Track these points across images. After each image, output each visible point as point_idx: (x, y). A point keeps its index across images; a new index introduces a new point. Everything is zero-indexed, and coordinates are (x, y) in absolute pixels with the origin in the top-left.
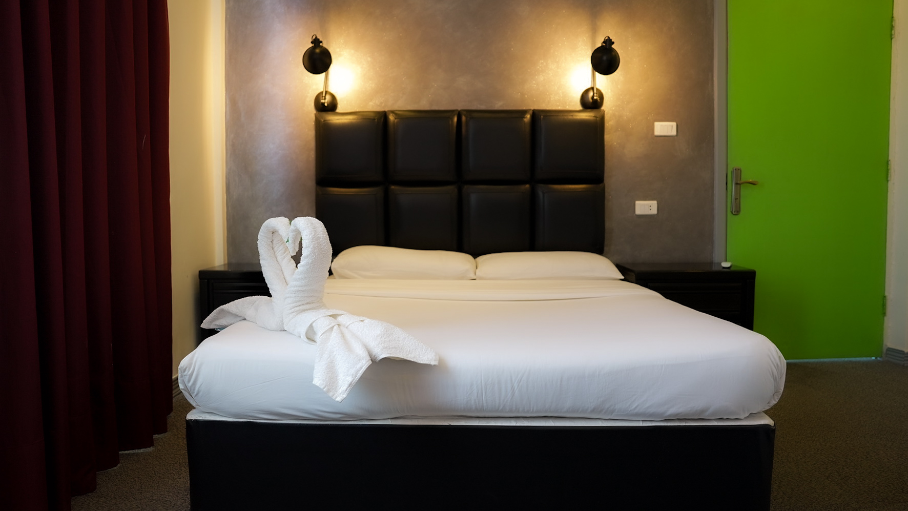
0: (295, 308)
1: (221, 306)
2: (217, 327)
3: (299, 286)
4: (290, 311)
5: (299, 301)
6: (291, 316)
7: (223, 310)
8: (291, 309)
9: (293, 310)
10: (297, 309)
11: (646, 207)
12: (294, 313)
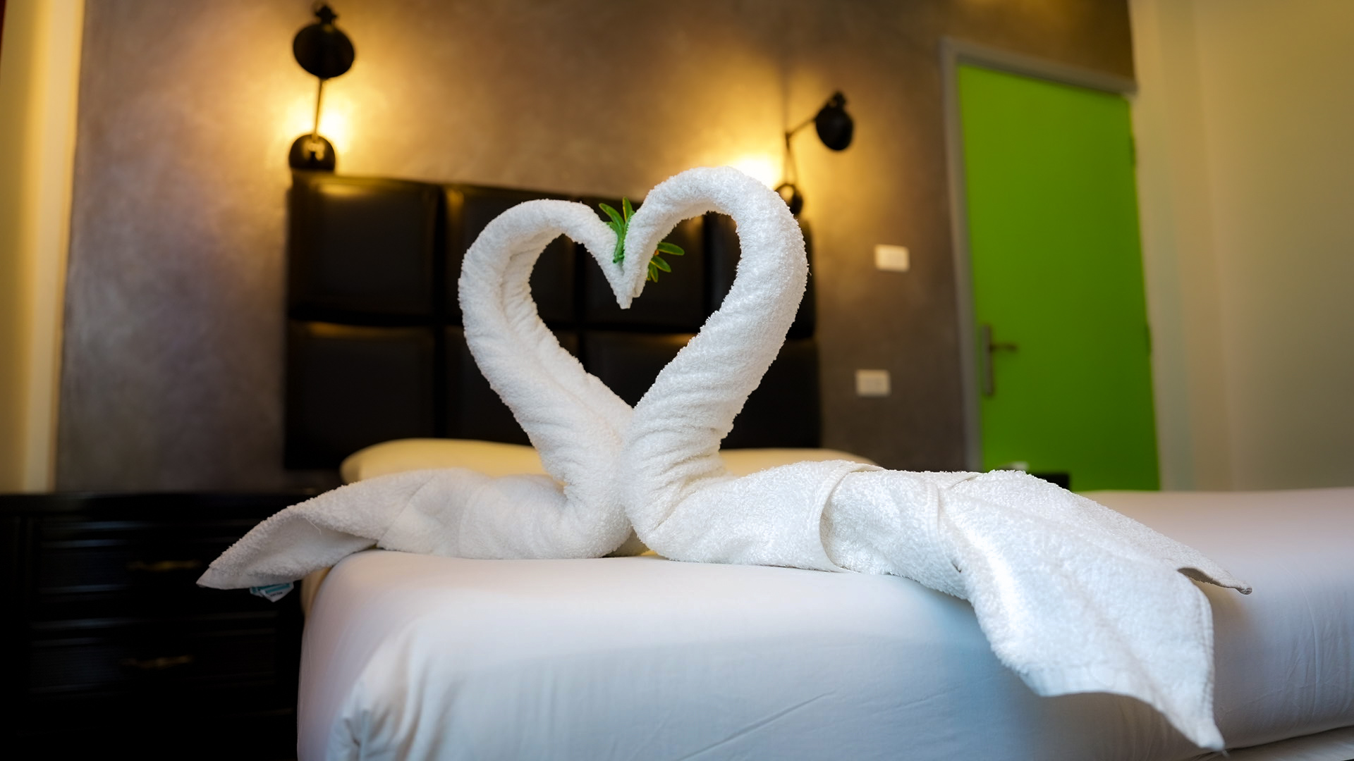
0: (676, 469)
1: (291, 508)
2: (260, 584)
3: (708, 388)
4: (665, 478)
5: (688, 444)
6: (667, 496)
7: (299, 519)
8: (665, 471)
9: (672, 473)
10: (682, 470)
11: (873, 382)
12: (674, 487)
